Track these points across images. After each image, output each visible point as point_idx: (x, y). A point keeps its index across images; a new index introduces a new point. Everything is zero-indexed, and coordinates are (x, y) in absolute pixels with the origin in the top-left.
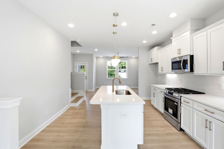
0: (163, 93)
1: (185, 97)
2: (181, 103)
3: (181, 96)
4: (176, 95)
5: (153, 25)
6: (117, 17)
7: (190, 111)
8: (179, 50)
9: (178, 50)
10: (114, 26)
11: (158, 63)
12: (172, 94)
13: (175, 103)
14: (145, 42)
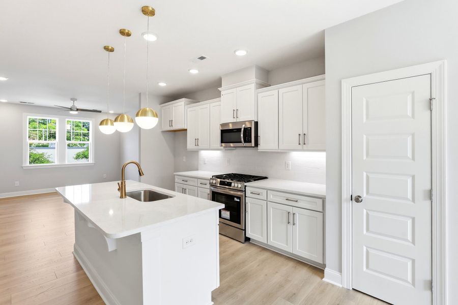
0: (208, 186)
1: (251, 186)
2: (245, 197)
3: (246, 186)
4: (236, 185)
5: (202, 58)
6: (151, 18)
7: (262, 206)
8: (235, 112)
9: (234, 110)
10: (122, 32)
11: (186, 130)
12: (229, 184)
13: (236, 199)
14: (162, 84)
